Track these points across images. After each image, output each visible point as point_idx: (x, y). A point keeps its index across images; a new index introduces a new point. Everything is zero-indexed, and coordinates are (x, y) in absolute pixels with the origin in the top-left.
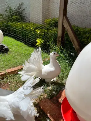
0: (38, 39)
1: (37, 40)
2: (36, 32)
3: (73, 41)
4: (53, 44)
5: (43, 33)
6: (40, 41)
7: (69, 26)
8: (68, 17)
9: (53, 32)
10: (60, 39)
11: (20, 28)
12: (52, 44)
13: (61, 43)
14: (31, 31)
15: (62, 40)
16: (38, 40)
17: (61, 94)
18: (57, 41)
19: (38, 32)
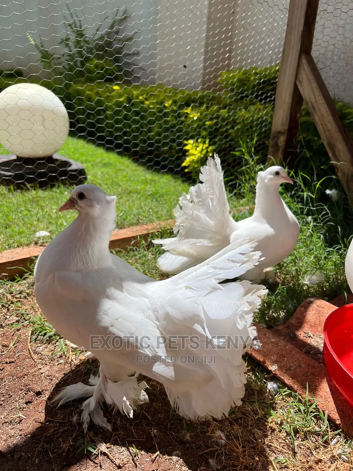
0: (191, 141)
1: (187, 148)
2: (183, 119)
3: (332, 147)
4: (256, 158)
5: (211, 119)
6: (199, 149)
7: (318, 93)
8: (316, 60)
9: (253, 116)
10: (282, 140)
11: (119, 104)
12: (251, 157)
13: (286, 154)
14: (166, 115)
15: (289, 142)
16: (190, 145)
17: (304, 316)
18: (267, 147)
19: (195, 116)
